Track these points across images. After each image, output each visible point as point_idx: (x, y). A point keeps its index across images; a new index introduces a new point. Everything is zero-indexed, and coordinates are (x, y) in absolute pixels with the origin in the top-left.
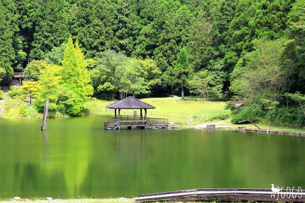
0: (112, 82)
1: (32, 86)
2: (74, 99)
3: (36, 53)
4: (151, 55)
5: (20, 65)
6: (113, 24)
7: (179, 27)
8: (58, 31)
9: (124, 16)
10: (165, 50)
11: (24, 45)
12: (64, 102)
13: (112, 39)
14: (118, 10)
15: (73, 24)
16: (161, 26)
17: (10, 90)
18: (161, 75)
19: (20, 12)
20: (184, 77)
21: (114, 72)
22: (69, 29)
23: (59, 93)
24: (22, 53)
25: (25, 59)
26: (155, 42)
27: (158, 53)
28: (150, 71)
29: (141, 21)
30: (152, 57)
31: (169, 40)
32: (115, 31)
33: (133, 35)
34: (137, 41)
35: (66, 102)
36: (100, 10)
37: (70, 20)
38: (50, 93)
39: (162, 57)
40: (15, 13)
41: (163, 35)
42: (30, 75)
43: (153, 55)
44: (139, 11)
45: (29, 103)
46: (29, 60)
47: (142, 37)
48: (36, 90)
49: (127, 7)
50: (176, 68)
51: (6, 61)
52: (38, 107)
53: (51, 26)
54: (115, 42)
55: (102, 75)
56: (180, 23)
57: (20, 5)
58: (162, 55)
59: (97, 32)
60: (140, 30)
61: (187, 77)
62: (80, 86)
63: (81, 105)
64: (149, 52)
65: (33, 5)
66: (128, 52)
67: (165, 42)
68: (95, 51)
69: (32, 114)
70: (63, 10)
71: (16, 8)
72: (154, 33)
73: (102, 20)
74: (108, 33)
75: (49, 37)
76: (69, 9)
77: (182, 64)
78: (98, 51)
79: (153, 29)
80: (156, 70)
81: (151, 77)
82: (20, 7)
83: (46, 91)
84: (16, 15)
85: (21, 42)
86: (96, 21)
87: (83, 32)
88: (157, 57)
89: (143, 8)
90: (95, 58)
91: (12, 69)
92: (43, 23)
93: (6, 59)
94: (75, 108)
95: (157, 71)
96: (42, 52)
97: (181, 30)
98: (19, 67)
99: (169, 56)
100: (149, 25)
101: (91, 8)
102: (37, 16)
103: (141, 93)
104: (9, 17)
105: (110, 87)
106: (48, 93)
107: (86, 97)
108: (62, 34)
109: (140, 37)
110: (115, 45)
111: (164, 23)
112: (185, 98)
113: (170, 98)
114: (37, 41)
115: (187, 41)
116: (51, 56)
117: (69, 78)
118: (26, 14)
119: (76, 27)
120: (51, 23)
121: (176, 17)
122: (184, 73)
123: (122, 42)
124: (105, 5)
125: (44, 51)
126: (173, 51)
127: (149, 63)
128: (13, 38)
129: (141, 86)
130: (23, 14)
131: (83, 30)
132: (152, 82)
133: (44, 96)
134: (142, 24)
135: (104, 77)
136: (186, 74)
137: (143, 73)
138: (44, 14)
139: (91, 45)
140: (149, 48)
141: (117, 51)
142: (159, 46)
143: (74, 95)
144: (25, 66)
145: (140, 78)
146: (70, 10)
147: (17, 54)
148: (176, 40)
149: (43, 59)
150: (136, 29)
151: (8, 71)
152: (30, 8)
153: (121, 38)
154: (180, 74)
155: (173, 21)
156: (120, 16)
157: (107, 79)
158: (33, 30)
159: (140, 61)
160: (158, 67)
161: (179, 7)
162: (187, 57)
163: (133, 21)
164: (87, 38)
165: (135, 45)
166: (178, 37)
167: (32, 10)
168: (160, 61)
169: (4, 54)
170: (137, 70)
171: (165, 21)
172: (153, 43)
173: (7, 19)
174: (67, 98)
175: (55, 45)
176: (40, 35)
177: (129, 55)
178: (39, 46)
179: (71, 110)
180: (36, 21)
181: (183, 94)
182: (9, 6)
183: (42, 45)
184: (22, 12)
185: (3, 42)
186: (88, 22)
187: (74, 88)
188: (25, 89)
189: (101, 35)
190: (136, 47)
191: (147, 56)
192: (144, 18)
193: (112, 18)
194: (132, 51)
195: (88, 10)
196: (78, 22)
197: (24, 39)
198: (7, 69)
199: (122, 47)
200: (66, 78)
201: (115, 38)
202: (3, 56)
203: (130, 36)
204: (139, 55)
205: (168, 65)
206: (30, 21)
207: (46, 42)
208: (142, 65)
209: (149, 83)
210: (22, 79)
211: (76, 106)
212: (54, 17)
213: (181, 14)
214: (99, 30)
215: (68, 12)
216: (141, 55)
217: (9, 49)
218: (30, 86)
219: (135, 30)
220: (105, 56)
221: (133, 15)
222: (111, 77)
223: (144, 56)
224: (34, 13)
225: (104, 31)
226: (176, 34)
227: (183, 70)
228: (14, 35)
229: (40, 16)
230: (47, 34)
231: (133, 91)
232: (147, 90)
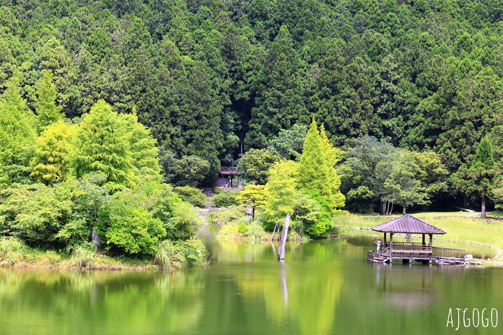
0: (371, 187)
1: (256, 191)
2: (317, 213)
3: (253, 137)
4: (432, 144)
5: (230, 155)
6: (373, 95)
7: (480, 101)
8: (288, 106)
9: (391, 84)
10: (455, 136)
11: (237, 125)
12: (302, 217)
13: (370, 117)
14: (382, 73)
15: (312, 94)
16: (450, 100)
17: (214, 193)
18: (448, 176)
19: (233, 76)
20: (485, 182)
21: (373, 169)
22: (305, 102)
23: (296, 202)
24: (233, 138)
25: (238, 146)
26: (439, 124)
27: (444, 142)
28: (430, 168)
29: (417, 91)
30: (434, 147)
31: (462, 122)
32: (376, 106)
33: (404, 113)
34: (410, 123)
35: (306, 217)
36: (354, 74)
37: (308, 89)
38: (283, 203)
39: (450, 148)
40: (226, 78)
41: (452, 113)
42: (246, 171)
43: (436, 145)
44: (414, 76)
45: (251, 217)
46: (243, 147)
47: (420, 117)
48: (262, 197)
49: (395, 69)
50: (472, 168)
51: (210, 150)
52: (265, 223)
53: (279, 97)
54: (375, 123)
55: (355, 174)
56: (481, 95)
57: (233, 65)
58: (450, 145)
59: (347, 107)
60: (416, 104)
61: (491, 182)
62: (326, 194)
63: (327, 222)
64: (429, 140)
65: (253, 65)
66: (395, 139)
67: (456, 124)
68: (344, 137)
69: (256, 233)
70: (297, 73)
71: (227, 70)
72: (439, 111)
73: (356, 88)
74: (365, 109)
75: (275, 113)
76: (305, 71)
77: (482, 161)
78: (349, 136)
79: (437, 103)
80: (439, 169)
81: (432, 178)
82: (233, 69)
83: (277, 200)
84: (227, 81)
85: (232, 121)
86: (348, 90)
87: (326, 107)
88: (442, 149)
89: (422, 71)
90: (344, 147)
91: (218, 161)
92: (267, 93)
93: (210, 147)
94: (318, 225)
95: (441, 169)
96: (264, 138)
97: (482, 107)
98: (228, 158)
99: (461, 147)
100: (430, 97)
101: (340, 70)
102: (258, 82)
103: (415, 204)
104: (217, 83)
105: (367, 193)
106: (279, 203)
107: (335, 211)
108: (294, 110)
109: (415, 116)
110: (376, 127)
111: (455, 94)
112: (488, 214)
113: (461, 213)
114: (257, 120)
115: (493, 124)
116: (278, 144)
117: (310, 181)
118: (241, 79)
119: (317, 100)
120: (279, 93)
121: (475, 87)
122: (487, 175)
123: (386, 123)
124: (361, 66)
125: (266, 135)
126: (467, 140)
127: (429, 157)
128: (221, 115)
129: (415, 193)
130: (238, 79)
131: (327, 104)
132: (434, 187)
133: (275, 206)
134: (418, 95)
135: (358, 177)
136: (490, 177)
137: (419, 173)
138: (269, 79)
139: (338, 126)
140: (429, 133)
141: (379, 137)
142: (445, 131)
143: (318, 207)
144: (236, 157)
145: (414, 181)
146: (308, 74)
147: (225, 139)
148: (473, 122)
149: (266, 147)
150: (409, 103)
151: (214, 165)
152: (248, 70)
153: (385, 116)
154: (480, 178)
155: (470, 92)
156: (384, 83)
157: (362, 180)
158: (251, 103)
159: (416, 154)
160: (443, 163)
161: (479, 69)
162: (493, 150)
163: (405, 91)
164: (332, 116)
165: (406, 128)
166: (477, 118)
167: (250, 73)
168: (447, 155)
169: (208, 139)
170: (410, 168)
171: (458, 92)
172: (436, 126)
173: (214, 87)
174: (307, 211)
175: (284, 127)
176: (261, 111)
177: (396, 144)
178: (260, 127)
179: (312, 228)
180: (257, 90)
181: (483, 207)
182: (218, 67)
183: (264, 126)
184: (236, 76)
185: (208, 121)
186: (335, 91)
187: (316, 196)
188: (246, 195)
189: (354, 112)
190: (408, 131)
191: (426, 146)
192: (422, 86)
193: (372, 86)
194: (401, 137)
195: (336, 73)
196: (320, 92)
197: (236, 116)
198: (211, 160)
199: (387, 131)
200: (306, 181)
201: (376, 116)
202: (207, 142)
203: (398, 114)
204: (413, 144)
205: (459, 160)
206: (246, 89)
207: (270, 122)
208: (418, 161)
209: (429, 189)
210: (232, 176)
211: (320, 223)
212: (284, 84)
213: (482, 82)
214: (351, 103)
215: (304, 75)
216: (417, 143)
217: (215, 131)
218: (253, 191)
219: (407, 105)
220: (360, 145)
221: (405, 82)
222: (369, 178)
223: (421, 146)
224: (253, 77)
225: (359, 106)
226: (473, 113)
227: (484, 172)
228: (224, 110)
229: (263, 82)
230: (271, 109)
231: (404, 201)
232: (425, 199)
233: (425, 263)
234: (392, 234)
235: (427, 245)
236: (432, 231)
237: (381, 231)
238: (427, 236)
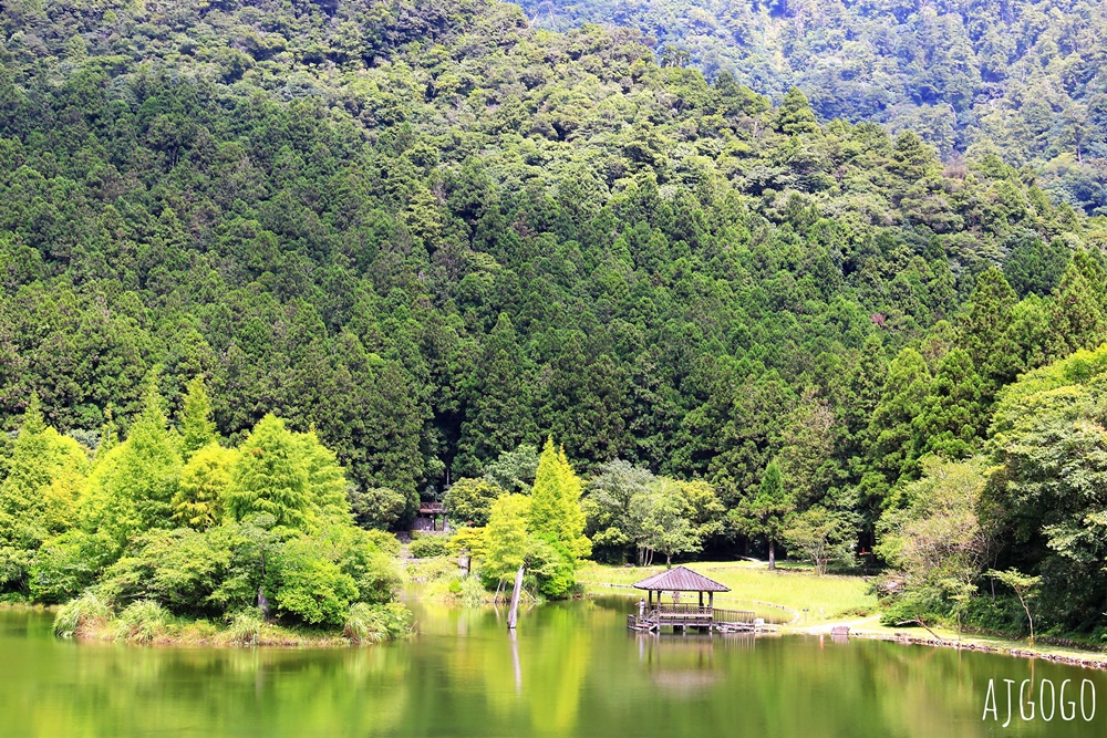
0: (623, 529)
1: (473, 536)
2: (555, 564)
3: (464, 462)
4: (703, 471)
5: (432, 487)
6: (624, 405)
7: (764, 414)
8: (511, 420)
9: (648, 390)
10: (733, 460)
11: (442, 446)
12: (536, 570)
13: (621, 435)
14: (636, 377)
15: (542, 404)
16: (725, 412)
17: (412, 539)
18: (724, 513)
19: (437, 379)
21: (626, 505)
22: (534, 415)
23: (528, 550)
24: (437, 463)
25: (443, 474)
26: (711, 444)
27: (719, 468)
28: (700, 505)
29: (682, 401)
30: (706, 475)
31: (741, 442)
32: (629, 419)
33: (665, 429)
34: (673, 442)
35: (540, 571)
36: (599, 377)
37: (537, 397)
38: (509, 551)
39: (726, 477)
40: (427, 382)
41: (728, 430)
42: (455, 508)
43: (708, 472)
44: (677, 381)
45: (466, 571)
46: (450, 476)
47: (687, 435)
48: (480, 544)
49: (653, 372)
50: (757, 502)
51: (406, 481)
52: (486, 579)
53: (499, 408)
54: (627, 443)
55: (602, 512)
56: (765, 406)
57: (436, 366)
58: (726, 473)
59: (590, 421)
60: (681, 418)
61: (781, 521)
62: (568, 539)
63: (569, 577)
64: (699, 465)
65: (463, 365)
66: (654, 464)
67: (733, 444)
68: (587, 461)
69: (473, 592)
70: (522, 376)
71: (428, 372)
72: (711, 426)
73: (602, 396)
74: (614, 425)
75: (494, 430)
76: (533, 373)
77: (770, 493)
78: (593, 460)
79: (709, 416)
80: (713, 504)
81: (703, 517)
82: (436, 371)
83: (501, 548)
84: (428, 387)
85: (435, 441)
86: (590, 399)
87: (562, 421)
88: (715, 477)
89: (687, 374)
90: (587, 475)
91: (417, 495)
92: (483, 403)
93: (406, 476)
94: (556, 582)
95: (715, 505)
96: (479, 463)
97: (766, 422)
98: (431, 490)
99: (741, 475)
100: (699, 408)
101: (580, 372)
102: (470, 388)
103: (682, 551)
104: (415, 390)
105: (618, 536)
106: (505, 552)
107: (578, 561)
108: (519, 426)
109: (679, 433)
110: (628, 448)
111: (731, 405)
112: (778, 564)
113: (741, 563)
114: (469, 439)
115: (781, 445)
116: (498, 471)
117: (546, 521)
118: (448, 384)
119: (549, 412)
120: (499, 403)
121: (756, 395)
122: (775, 513)
123: (642, 442)
124: (608, 366)
125: (482, 459)
126: (748, 465)
127: (699, 488)
128: (421, 432)
129: (682, 536)
130: (443, 384)
131: (563, 417)
132: (706, 528)
133: (499, 556)
134: (684, 406)
135: (607, 515)
136: (780, 515)
137: (686, 510)
138: (485, 384)
139: (577, 448)
140: (698, 455)
141: (633, 462)
142: (720, 453)
143: (557, 556)
144: (440, 489)
145: (681, 520)
146: (536, 377)
147: (426, 466)
148: (756, 442)
149: (481, 475)
150: (672, 416)
151: (410, 500)
152: (456, 372)
153: (640, 434)
154: (767, 516)
155: (750, 402)
156: (639, 390)
157: (612, 519)
158: (461, 417)
159: (682, 484)
160: (718, 496)
161: (761, 372)
162: (782, 479)
163: (665, 400)
164: (570, 433)
165: (668, 449)
166: (760, 436)
167: (460, 376)
168: (723, 485)
169: (403, 465)
170: (676, 503)
171: (735, 402)
172: (708, 446)
173: (411, 395)
174: (542, 563)
175: (506, 448)
176: (475, 427)
177: (656, 470)
178: (473, 449)
179: (548, 586)
180: (468, 399)
181: (772, 555)
182: (417, 369)
183: (478, 447)
184: (440, 380)
185: (403, 441)
186: (574, 400)
187: (554, 541)
188: (459, 542)
189: (599, 427)
190: (670, 454)
191: (695, 473)
192: (688, 394)
193: (623, 394)
194: (662, 462)
195: (574, 376)
196: (554, 402)
197: (440, 434)
198: (408, 494)
199: (643, 454)
200: (540, 522)
201: (628, 434)
202: (401, 469)
203: (658, 430)
204: (677, 470)
205: (738, 493)
206: (453, 399)
207: (486, 442)
208: (685, 494)
209: (700, 531)
210: (436, 516)
211: (560, 578)
212: (505, 391)
213: (766, 389)
214: (595, 417)
215: (532, 379)
216: (683, 470)
217: (413, 455)
218: (469, 536)
219: (669, 419)
220: (608, 472)
221: (667, 388)
222: (620, 516)
223: (688, 474)
224: (463, 382)
225: (606, 420)
226: (756, 430)
227: (772, 508)
228: (423, 426)
229: (476, 389)
230: (489, 425)
231: (668, 547)
232: (695, 545)
233: (704, 630)
234: (659, 593)
235: (705, 606)
236: (712, 587)
237: (645, 589)
238: (706, 595)
